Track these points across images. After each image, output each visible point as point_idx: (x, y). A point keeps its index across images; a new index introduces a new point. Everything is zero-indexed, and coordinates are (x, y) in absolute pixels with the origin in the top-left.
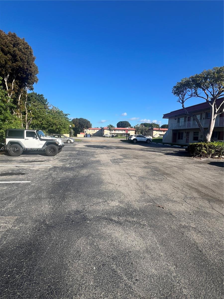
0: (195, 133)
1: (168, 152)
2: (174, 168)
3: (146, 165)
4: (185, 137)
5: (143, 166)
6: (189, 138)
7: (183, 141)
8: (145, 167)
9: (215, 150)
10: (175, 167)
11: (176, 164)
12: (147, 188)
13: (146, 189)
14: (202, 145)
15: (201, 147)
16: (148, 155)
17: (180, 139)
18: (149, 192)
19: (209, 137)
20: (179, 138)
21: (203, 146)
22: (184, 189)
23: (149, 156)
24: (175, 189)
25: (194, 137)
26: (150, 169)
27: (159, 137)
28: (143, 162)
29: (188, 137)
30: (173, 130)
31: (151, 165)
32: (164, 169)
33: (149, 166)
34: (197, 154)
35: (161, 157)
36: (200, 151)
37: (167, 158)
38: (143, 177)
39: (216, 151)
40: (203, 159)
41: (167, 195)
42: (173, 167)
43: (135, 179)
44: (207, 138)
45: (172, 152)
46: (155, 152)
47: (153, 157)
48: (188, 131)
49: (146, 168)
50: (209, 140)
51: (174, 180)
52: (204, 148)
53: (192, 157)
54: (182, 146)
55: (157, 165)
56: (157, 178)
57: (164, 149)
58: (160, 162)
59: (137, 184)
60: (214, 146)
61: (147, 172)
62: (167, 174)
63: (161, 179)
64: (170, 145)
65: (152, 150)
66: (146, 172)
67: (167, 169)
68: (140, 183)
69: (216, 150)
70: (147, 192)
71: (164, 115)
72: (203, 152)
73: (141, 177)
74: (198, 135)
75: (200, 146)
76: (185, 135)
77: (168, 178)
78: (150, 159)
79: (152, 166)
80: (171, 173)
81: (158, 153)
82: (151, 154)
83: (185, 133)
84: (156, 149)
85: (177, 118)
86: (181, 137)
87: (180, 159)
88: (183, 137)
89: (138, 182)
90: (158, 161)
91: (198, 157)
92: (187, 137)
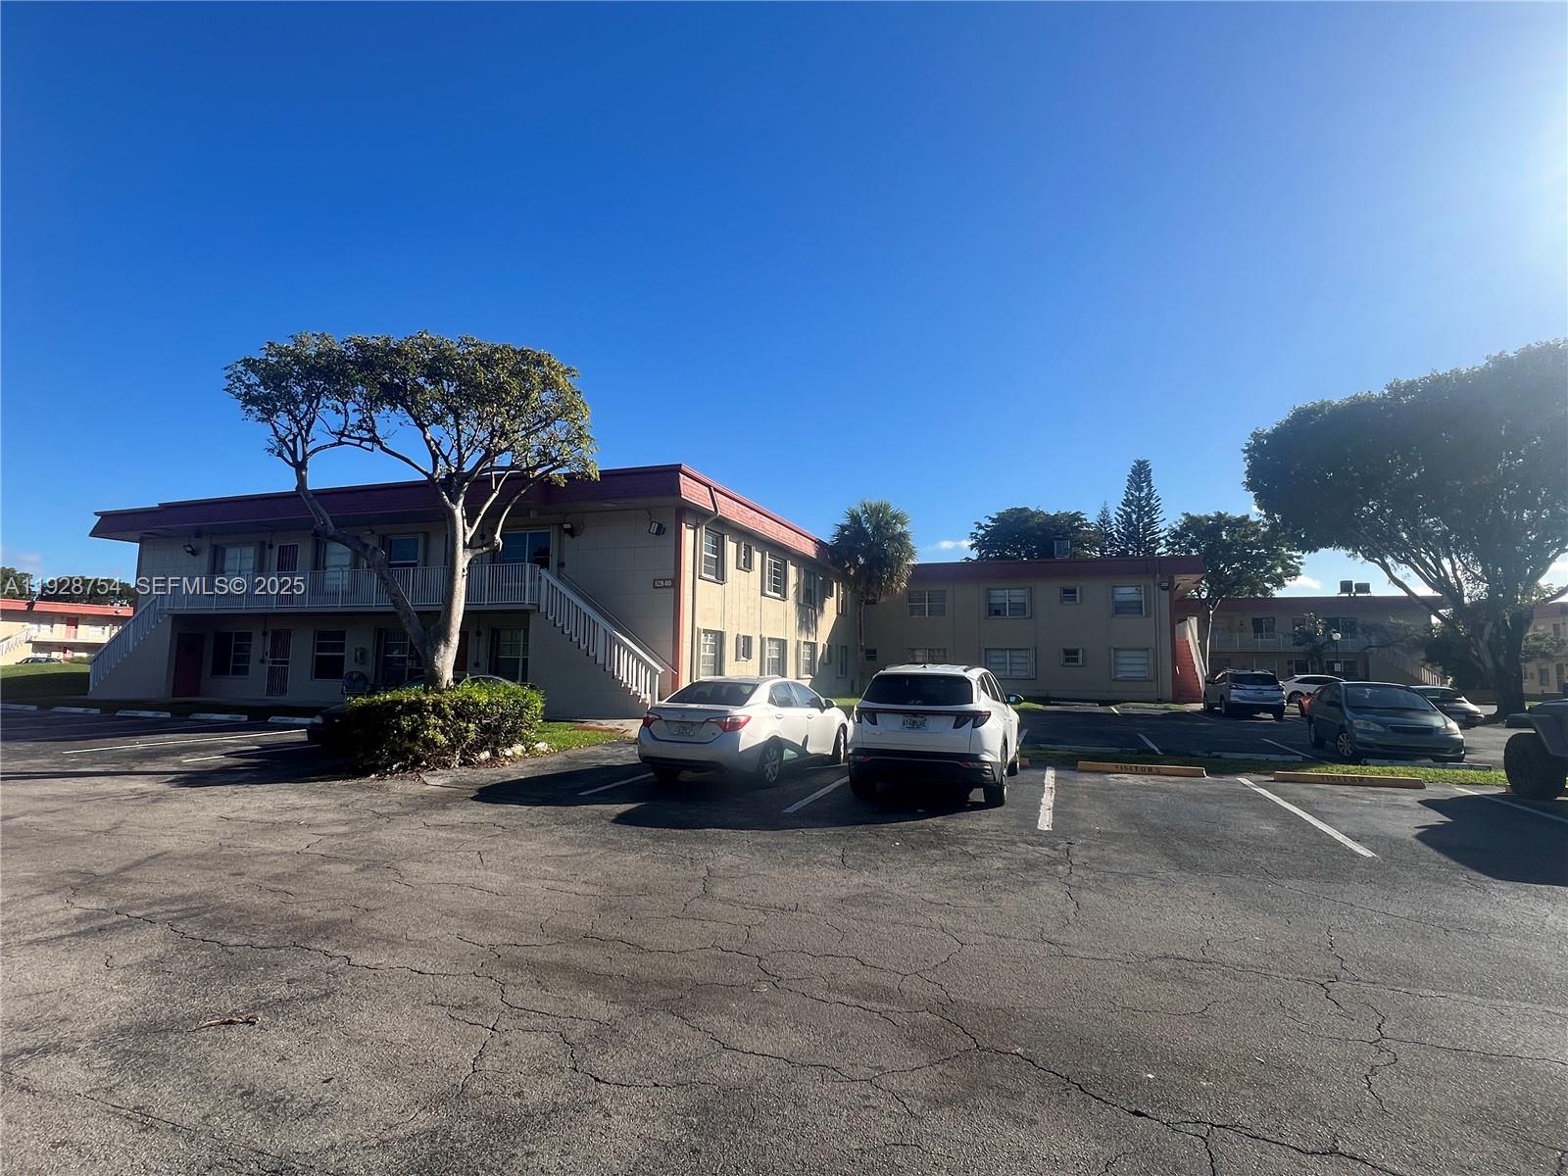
0: (322, 635)
1: (190, 761)
2: (331, 868)
3: (92, 904)
4: (262, 661)
5: (62, 924)
6: (286, 663)
7: (252, 686)
8: (92, 929)
9: (480, 722)
10: (327, 859)
11: (315, 839)
12: (273, 1109)
13: (268, 1130)
14: (421, 702)
15: (421, 716)
16: (38, 814)
17: (228, 673)
18: (321, 1140)
19: (446, 661)
20: (220, 669)
21: (428, 711)
22: (515, 996)
23: (48, 819)
24: (470, 1019)
25: (317, 656)
26: (157, 931)
27: (35, 660)
28: (29, 882)
29: (283, 662)
30: (177, 619)
31: (129, 889)
32: (270, 900)
33: (119, 903)
34: (398, 754)
35: (166, 812)
36: (413, 735)
37: (226, 811)
38: (153, 1029)
39: (485, 729)
40: (435, 781)
41: (462, 1093)
42: (314, 862)
43: (68, 1073)
44: (439, 664)
45: (215, 759)
46: (82, 780)
47: (102, 819)
48: (280, 625)
49: (113, 928)
50: (448, 675)
51: (406, 957)
52: (433, 720)
53: (373, 776)
54: (258, 718)
55: (195, 883)
56: (281, 991)
57: (140, 744)
58: (189, 846)
59: (143, 1119)
60: (478, 705)
61: (156, 966)
62: (326, 929)
63: (311, 980)
64: (168, 715)
65: (41, 763)
66: (142, 966)
67: (292, 889)
68: (168, 1097)
69: (484, 722)
70: (302, 1145)
71: (105, 516)
72: (430, 744)
73: (123, 1031)
74: (342, 647)
75: (416, 707)
76: (259, 647)
77: (358, 959)
78: (81, 840)
79: (144, 896)
80: (346, 913)
81: (117, 780)
82: (57, 798)
83: (265, 634)
84: (72, 753)
85: (205, 544)
86: (237, 659)
87: (314, 801)
88: (247, 659)
89: (132, 1094)
90: (167, 843)
91: (404, 768)
92: (274, 662)
